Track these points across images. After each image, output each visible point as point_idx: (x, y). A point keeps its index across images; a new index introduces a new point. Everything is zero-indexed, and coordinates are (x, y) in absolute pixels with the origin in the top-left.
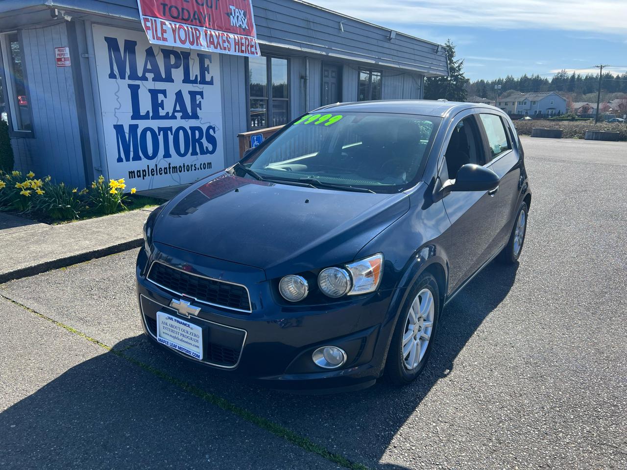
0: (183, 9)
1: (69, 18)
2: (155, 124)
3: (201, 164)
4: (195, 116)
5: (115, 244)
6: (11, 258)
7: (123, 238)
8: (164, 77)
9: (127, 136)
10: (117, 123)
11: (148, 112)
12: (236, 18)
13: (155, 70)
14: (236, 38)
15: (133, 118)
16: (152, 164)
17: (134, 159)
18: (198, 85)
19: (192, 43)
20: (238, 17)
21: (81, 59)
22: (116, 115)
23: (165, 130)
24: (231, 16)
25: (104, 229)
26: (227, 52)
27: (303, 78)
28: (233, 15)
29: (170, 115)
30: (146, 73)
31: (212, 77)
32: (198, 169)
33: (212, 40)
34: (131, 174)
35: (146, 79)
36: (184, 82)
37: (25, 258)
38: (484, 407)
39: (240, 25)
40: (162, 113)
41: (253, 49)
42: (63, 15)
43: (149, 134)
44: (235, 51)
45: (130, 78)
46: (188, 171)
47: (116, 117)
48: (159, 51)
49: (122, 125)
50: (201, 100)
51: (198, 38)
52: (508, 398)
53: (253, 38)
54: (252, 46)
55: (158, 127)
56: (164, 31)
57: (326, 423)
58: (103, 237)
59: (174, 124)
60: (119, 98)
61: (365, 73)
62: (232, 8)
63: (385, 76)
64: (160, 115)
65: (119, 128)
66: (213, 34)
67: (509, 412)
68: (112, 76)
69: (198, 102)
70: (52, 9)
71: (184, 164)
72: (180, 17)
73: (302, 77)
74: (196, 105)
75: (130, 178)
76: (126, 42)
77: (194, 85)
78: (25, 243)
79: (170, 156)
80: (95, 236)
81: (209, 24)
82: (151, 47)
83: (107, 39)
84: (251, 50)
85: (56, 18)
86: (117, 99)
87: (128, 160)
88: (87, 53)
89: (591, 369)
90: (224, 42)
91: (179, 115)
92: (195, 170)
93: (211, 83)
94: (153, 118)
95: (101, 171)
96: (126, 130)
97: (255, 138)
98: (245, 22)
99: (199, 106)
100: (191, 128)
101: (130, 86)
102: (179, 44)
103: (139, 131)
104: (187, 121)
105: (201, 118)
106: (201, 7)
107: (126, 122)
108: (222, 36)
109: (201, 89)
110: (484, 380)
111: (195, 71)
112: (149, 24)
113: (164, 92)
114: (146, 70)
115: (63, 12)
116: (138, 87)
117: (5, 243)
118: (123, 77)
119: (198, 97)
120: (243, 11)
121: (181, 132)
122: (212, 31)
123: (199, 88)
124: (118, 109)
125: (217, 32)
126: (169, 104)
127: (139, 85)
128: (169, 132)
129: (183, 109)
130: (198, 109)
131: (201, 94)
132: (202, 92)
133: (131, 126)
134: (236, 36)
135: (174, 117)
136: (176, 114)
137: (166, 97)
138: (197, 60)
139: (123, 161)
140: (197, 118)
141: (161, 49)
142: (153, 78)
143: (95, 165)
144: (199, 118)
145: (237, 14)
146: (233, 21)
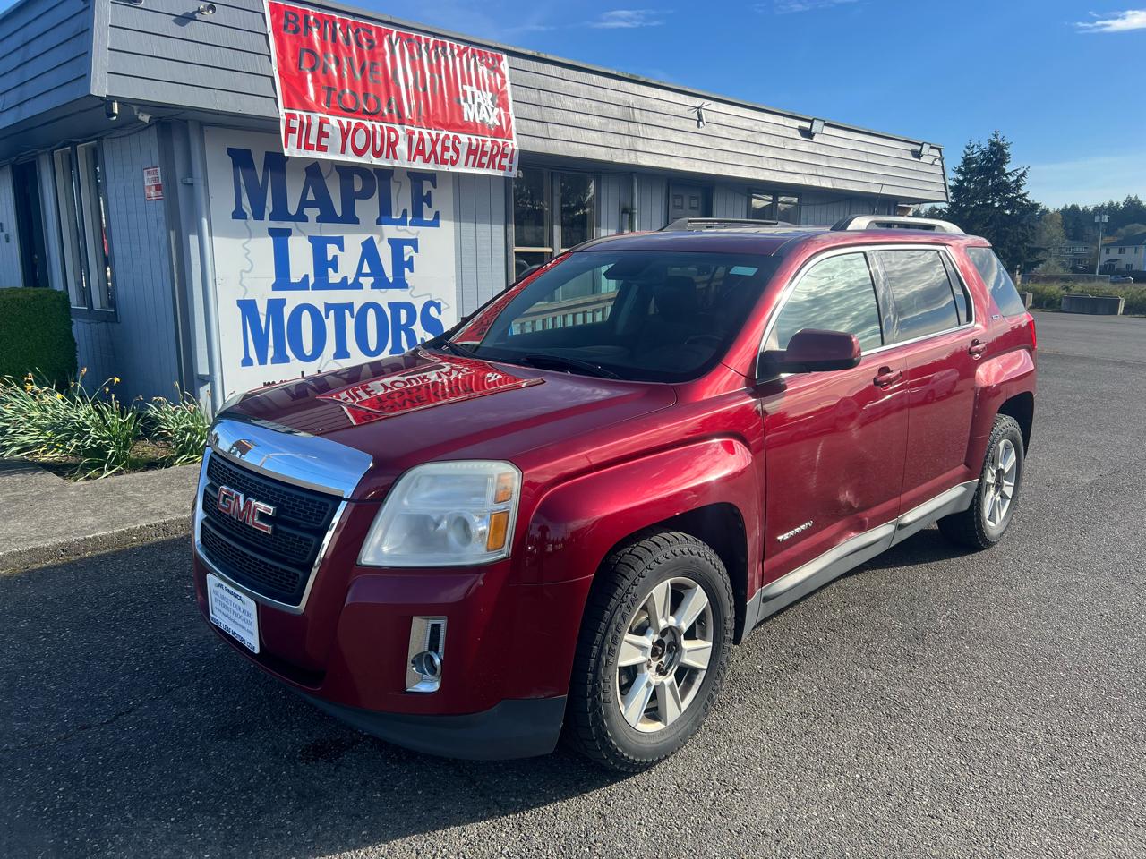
1: (146, 118)
4: (400, 283)
8: (339, 213)
9: (263, 320)
10: (244, 296)
11: (306, 276)
12: (474, 106)
13: (323, 202)
14: (474, 142)
15: (276, 287)
16: (311, 369)
17: (274, 362)
18: (408, 227)
19: (377, 154)
20: (479, 104)
21: (180, 187)
22: (243, 283)
23: (339, 310)
24: (465, 104)
26: (448, 168)
27: (628, 212)
28: (470, 102)
29: (350, 281)
30: (305, 209)
31: (437, 214)
33: (421, 148)
35: (305, 219)
36: (378, 222)
39: (484, 118)
40: (334, 278)
41: (506, 162)
42: (135, 113)
43: (306, 316)
44: (466, 166)
45: (272, 218)
47: (242, 285)
48: (332, 169)
49: (254, 300)
50: (413, 254)
51: (392, 145)
53: (509, 142)
54: (504, 156)
55: (326, 304)
56: (322, 135)
59: (358, 298)
60: (251, 252)
61: (762, 199)
62: (468, 89)
63: (808, 205)
64: (330, 281)
65: (247, 307)
66: (426, 137)
68: (239, 214)
69: (406, 259)
70: (105, 102)
72: (361, 109)
73: (625, 211)
74: (401, 264)
76: (269, 155)
77: (400, 227)
79: (347, 355)
81: (420, 120)
83: (231, 151)
84: (500, 162)
85: (115, 118)
86: (248, 253)
87: (262, 361)
88: (191, 176)
90: (445, 149)
91: (367, 282)
93: (434, 223)
94: (315, 287)
95: (209, 379)
96: (262, 308)
98: (494, 114)
99: (410, 265)
100: (391, 305)
101: (272, 231)
102: (351, 158)
103: (287, 311)
104: (384, 293)
105: (413, 287)
108: (443, 141)
109: (413, 234)
111: (402, 200)
112: (295, 124)
113: (339, 242)
114: (304, 203)
116: (288, 232)
118: (259, 215)
119: (408, 249)
120: (490, 94)
121: (371, 314)
122: (424, 131)
123: (409, 232)
124: (247, 272)
125: (434, 133)
126: (348, 260)
127: (290, 230)
128: (347, 312)
129: (377, 270)
130: (406, 270)
131: (414, 243)
132: (417, 239)
133: (270, 301)
134: (473, 138)
135: (357, 285)
136: (362, 280)
137: (342, 249)
138: (407, 183)
139: (253, 365)
140: (405, 286)
141: (336, 166)
142: (318, 217)
143: (200, 371)
144: (408, 288)
145: (476, 100)
146: (469, 113)
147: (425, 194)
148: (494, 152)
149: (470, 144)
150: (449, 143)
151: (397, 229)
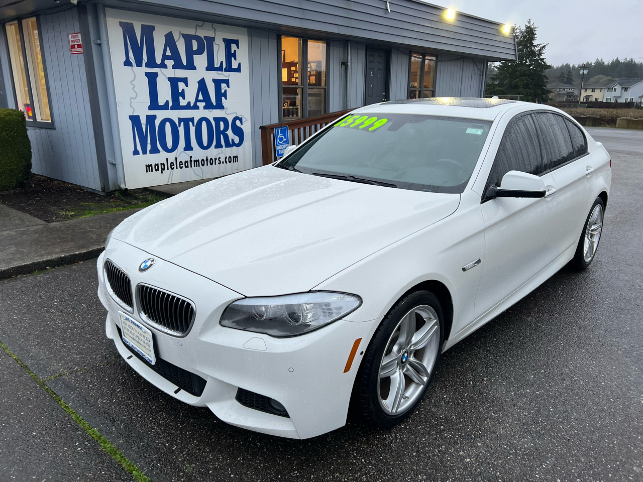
2: (175, 115)
3: (226, 158)
4: (220, 106)
8: (185, 63)
9: (144, 128)
10: (133, 113)
11: (167, 102)
13: (176, 56)
15: (150, 108)
16: (171, 157)
17: (151, 152)
18: (224, 72)
21: (93, 46)
22: (132, 105)
23: (186, 121)
27: (345, 64)
29: (192, 105)
30: (166, 61)
31: (240, 64)
32: (223, 163)
34: (149, 167)
35: (165, 67)
36: (207, 69)
40: (183, 102)
43: (168, 125)
45: (147, 65)
46: (211, 164)
47: (131, 107)
48: (180, 36)
49: (139, 116)
50: (227, 88)
55: (178, 118)
58: (92, 237)
59: (196, 115)
60: (134, 87)
61: (418, 58)
63: (441, 61)
64: (181, 105)
65: (135, 120)
68: (127, 63)
69: (223, 91)
71: (207, 157)
73: (343, 63)
74: (220, 95)
75: (147, 172)
76: (144, 27)
77: (219, 72)
79: (191, 149)
80: (85, 236)
82: (171, 32)
83: (121, 24)
86: (133, 88)
87: (145, 152)
88: (100, 39)
91: (201, 105)
92: (219, 163)
93: (238, 70)
94: (172, 108)
95: (115, 164)
96: (143, 121)
97: (279, 131)
99: (225, 95)
100: (215, 119)
101: (147, 74)
103: (157, 122)
104: (211, 111)
105: (227, 109)
109: (226, 77)
111: (220, 57)
113: (185, 81)
114: (165, 57)
116: (156, 75)
118: (139, 64)
119: (223, 86)
121: (204, 124)
123: (224, 76)
124: (134, 99)
126: (191, 93)
127: (157, 73)
128: (190, 123)
129: (207, 98)
130: (223, 98)
131: (227, 82)
132: (228, 80)
133: (148, 117)
135: (196, 107)
136: (198, 104)
137: (187, 85)
138: (223, 45)
139: (139, 154)
140: (222, 108)
141: (182, 34)
142: (173, 66)
143: (109, 158)
144: (224, 109)
147: (232, 52)
151: (217, 73)
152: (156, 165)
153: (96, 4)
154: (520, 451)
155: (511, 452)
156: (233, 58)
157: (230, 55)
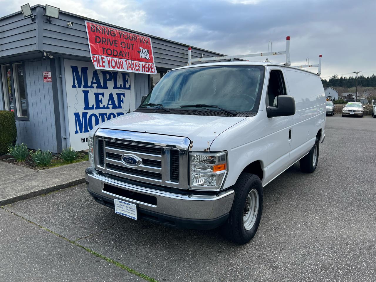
0: (114, 50)
1: (52, 57)
2: (97, 112)
4: (120, 107)
5: (73, 181)
6: (15, 190)
7: (77, 177)
8: (102, 86)
9: (81, 119)
10: (76, 111)
11: (93, 105)
12: (143, 53)
13: (98, 82)
15: (85, 109)
17: (84, 132)
18: (122, 90)
19: (119, 68)
20: (144, 53)
21: (57, 78)
22: (75, 107)
23: (103, 115)
24: (140, 53)
25: (67, 172)
26: (138, 72)
28: (142, 52)
29: (106, 106)
30: (93, 84)
31: (130, 85)
33: (130, 66)
34: (83, 140)
35: (93, 87)
36: (114, 88)
37: (22, 189)
38: (275, 270)
39: (146, 57)
40: (101, 105)
41: (153, 70)
42: (48, 55)
43: (93, 117)
44: (143, 71)
45: (84, 87)
48: (100, 72)
49: (79, 113)
50: (123, 98)
51: (122, 65)
52: (288, 266)
53: (153, 64)
54: (152, 68)
55: (99, 114)
56: (103, 62)
57: (186, 280)
58: (66, 176)
59: (108, 112)
60: (77, 98)
62: (141, 48)
64: (100, 107)
65: (77, 115)
66: (131, 63)
67: (288, 273)
68: (74, 86)
69: (121, 99)
70: (42, 52)
72: (112, 55)
74: (120, 101)
75: (82, 142)
76: (83, 68)
78: (22, 181)
80: (62, 176)
81: (129, 57)
82: (96, 70)
83: (72, 67)
84: (151, 70)
85: (45, 57)
87: (81, 132)
88: (61, 75)
89: (337, 249)
90: (136, 66)
91: (110, 106)
93: (129, 88)
94: (96, 108)
95: (66, 139)
96: (81, 115)
98: (148, 56)
99: (122, 101)
100: (117, 113)
101: (83, 91)
102: (111, 69)
103: (88, 116)
104: (115, 110)
105: (123, 108)
106: (124, 49)
107: (81, 111)
108: (135, 64)
110: (276, 256)
111: (120, 83)
112: (95, 59)
113: (102, 94)
115: (48, 54)
116: (88, 91)
117: (11, 181)
118: (80, 87)
119: (122, 96)
120: (147, 50)
121: (112, 116)
122: (130, 61)
124: (77, 104)
125: (132, 61)
126: (105, 101)
127: (89, 91)
128: (105, 116)
129: (113, 103)
130: (122, 103)
131: (123, 94)
132: (124, 93)
133: (83, 113)
134: (143, 63)
135: (108, 108)
136: (109, 106)
137: (103, 97)
138: (121, 76)
139: (78, 133)
140: (121, 108)
141: (102, 71)
142: (96, 87)
143: (63, 135)
144: (122, 108)
145: (143, 52)
146: (142, 55)
147: (126, 79)
148: (149, 67)
149: (142, 65)
150: (137, 65)
151: (119, 90)
152: (87, 138)
153: (60, 58)
154: (300, 253)
155: (297, 254)
156: (126, 83)
157: (125, 81)
